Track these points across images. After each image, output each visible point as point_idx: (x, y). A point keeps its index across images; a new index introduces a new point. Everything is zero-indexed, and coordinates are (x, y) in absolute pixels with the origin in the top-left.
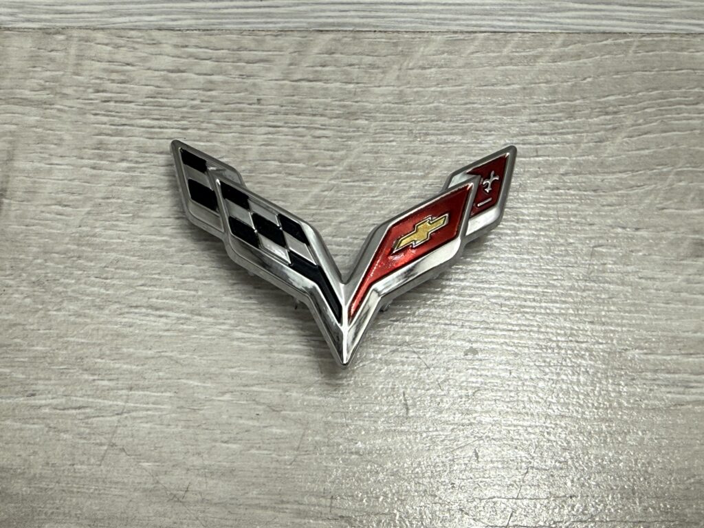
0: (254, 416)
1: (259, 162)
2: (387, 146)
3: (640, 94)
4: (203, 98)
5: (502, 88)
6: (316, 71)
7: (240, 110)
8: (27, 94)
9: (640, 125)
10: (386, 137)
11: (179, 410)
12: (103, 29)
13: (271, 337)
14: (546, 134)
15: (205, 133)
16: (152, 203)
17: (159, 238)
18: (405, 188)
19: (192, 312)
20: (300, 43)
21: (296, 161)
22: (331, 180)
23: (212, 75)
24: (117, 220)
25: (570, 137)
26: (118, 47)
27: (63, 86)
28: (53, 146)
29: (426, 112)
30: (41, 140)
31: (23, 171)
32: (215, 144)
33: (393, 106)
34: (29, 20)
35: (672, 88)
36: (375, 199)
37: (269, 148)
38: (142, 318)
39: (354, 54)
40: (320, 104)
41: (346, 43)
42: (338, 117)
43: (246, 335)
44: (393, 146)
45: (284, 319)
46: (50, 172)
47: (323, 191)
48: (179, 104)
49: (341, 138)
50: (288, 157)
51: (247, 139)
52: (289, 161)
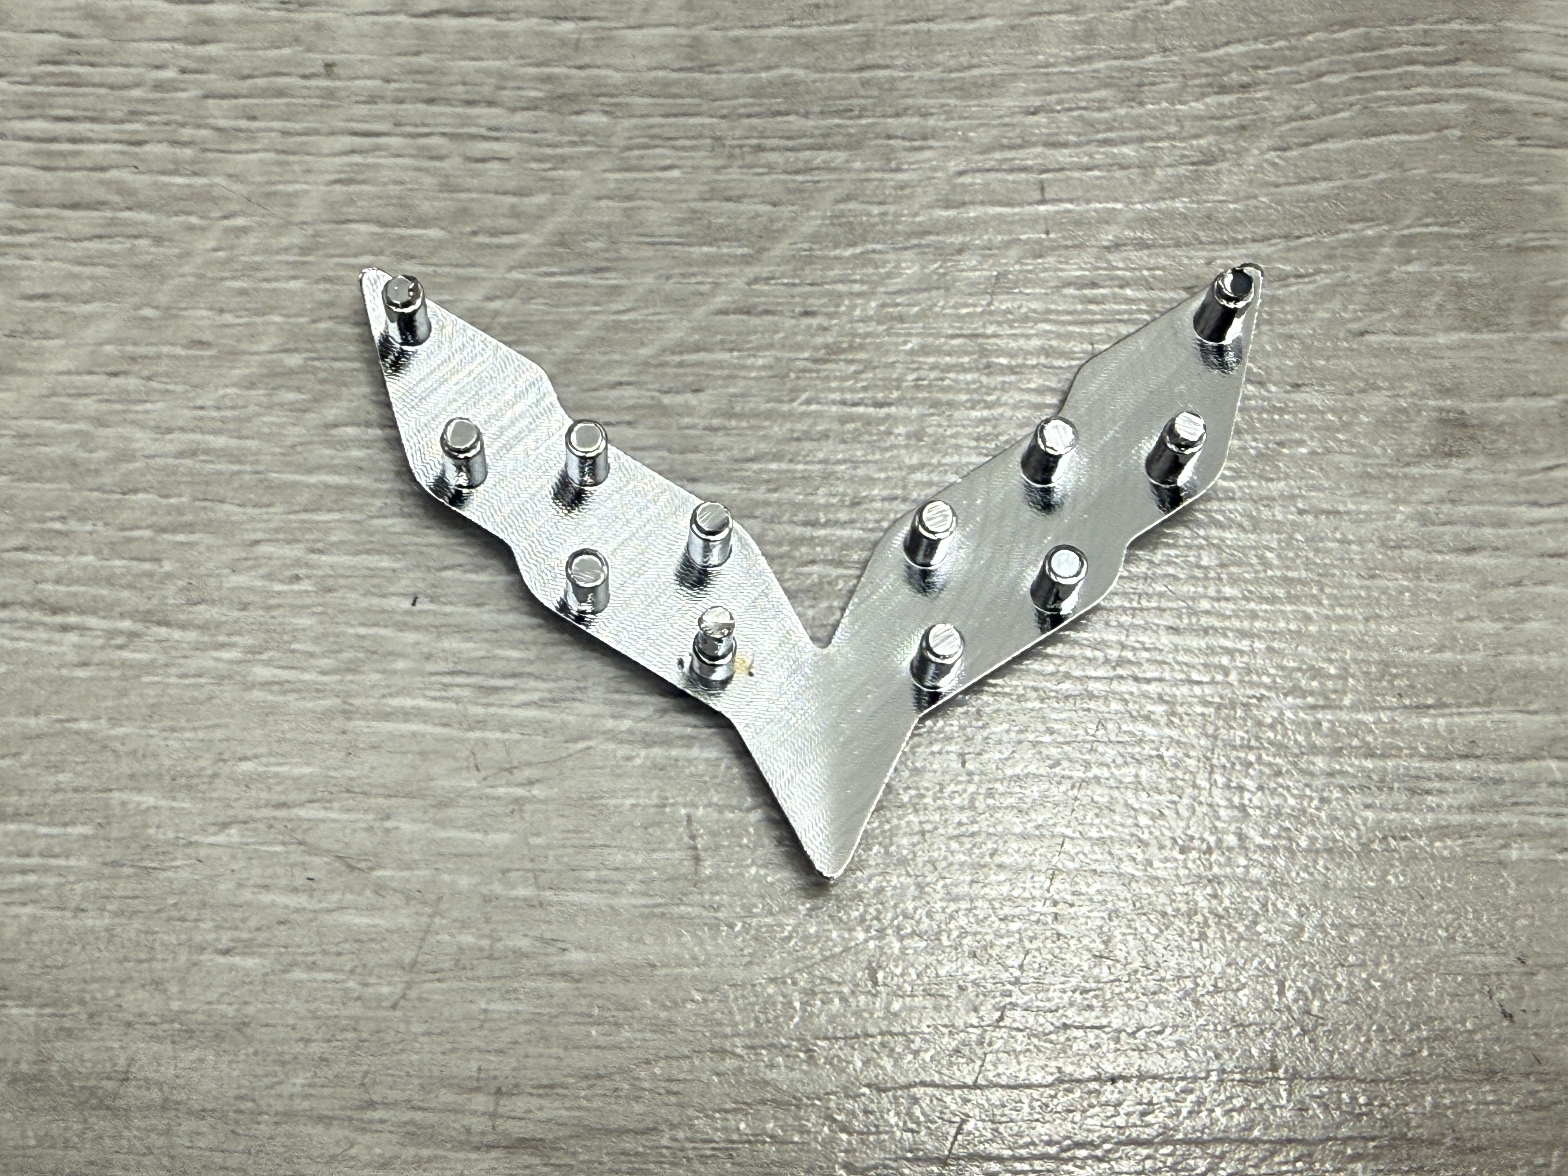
0: (300, 881)
2: (658, 180)
3: (1310, 38)
4: (184, 63)
5: (956, 26)
7: (280, 93)
9: (1308, 117)
10: (654, 157)
11: (107, 871)
13: (349, 677)
14: (1065, 145)
15: (188, 153)
17: (64, 427)
18: (703, 288)
21: (422, 222)
22: (511, 269)
25: (1128, 151)
29: (758, 91)
32: (217, 180)
33: (675, 75)
35: (1392, 22)
36: (625, 317)
37: (352, 188)
38: (16, 633)
40: (488, 73)
42: (533, 106)
43: (285, 675)
44: (670, 181)
47: (490, 299)
48: (124, 80)
49: (540, 160)
50: (403, 213)
51: (297, 168)
52: (403, 222)
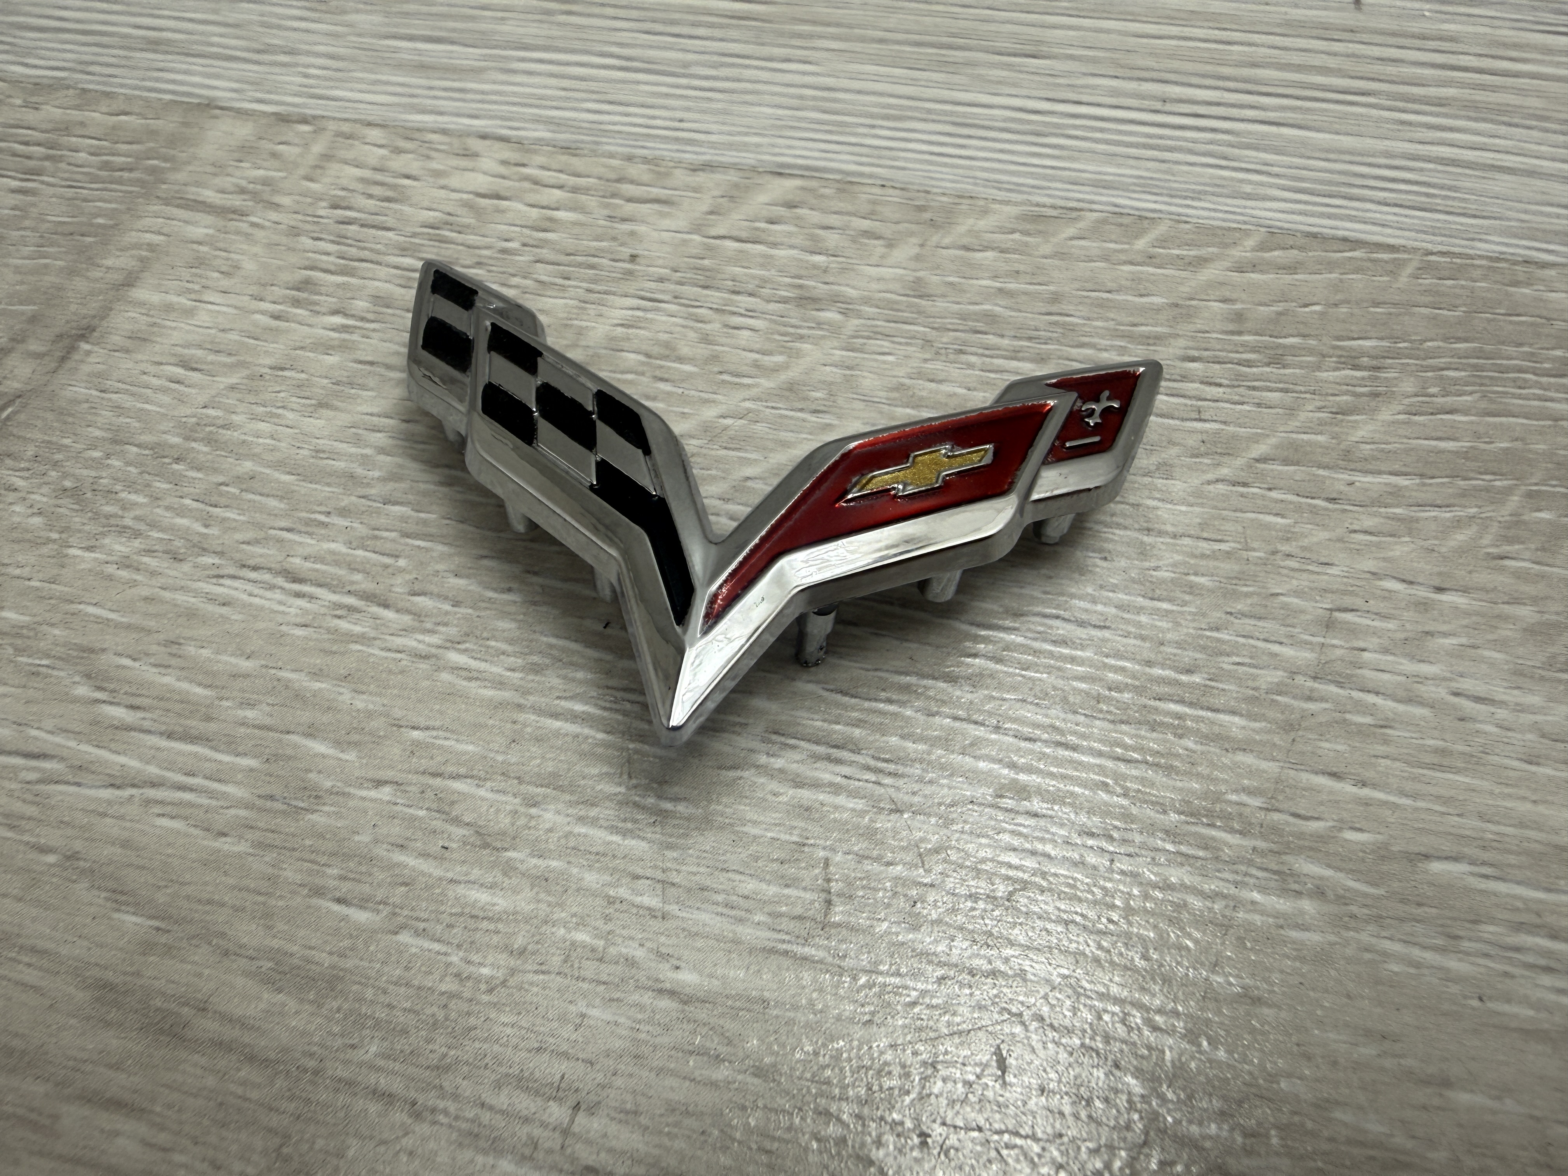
0: (435, 849)
1: (604, 351)
2: (876, 360)
4: (527, 240)
5: (1130, 298)
6: (757, 229)
7: (592, 267)
8: (209, 195)
10: (875, 345)
11: (259, 802)
12: (383, 126)
13: (531, 677)
14: (1220, 385)
16: (363, 387)
17: (354, 450)
19: (369, 597)
20: (736, 186)
21: (680, 359)
22: (744, 400)
23: (557, 209)
24: (283, 407)
26: (398, 151)
27: (275, 191)
28: (216, 275)
29: (964, 317)
30: (200, 262)
31: (142, 304)
37: (630, 331)
38: (256, 591)
39: (835, 213)
40: (753, 277)
41: (822, 196)
42: (784, 301)
43: (476, 665)
44: (884, 362)
45: (574, 646)
46: (190, 313)
47: (724, 417)
49: (783, 335)
50: (667, 353)
51: (592, 312)
52: (666, 357)
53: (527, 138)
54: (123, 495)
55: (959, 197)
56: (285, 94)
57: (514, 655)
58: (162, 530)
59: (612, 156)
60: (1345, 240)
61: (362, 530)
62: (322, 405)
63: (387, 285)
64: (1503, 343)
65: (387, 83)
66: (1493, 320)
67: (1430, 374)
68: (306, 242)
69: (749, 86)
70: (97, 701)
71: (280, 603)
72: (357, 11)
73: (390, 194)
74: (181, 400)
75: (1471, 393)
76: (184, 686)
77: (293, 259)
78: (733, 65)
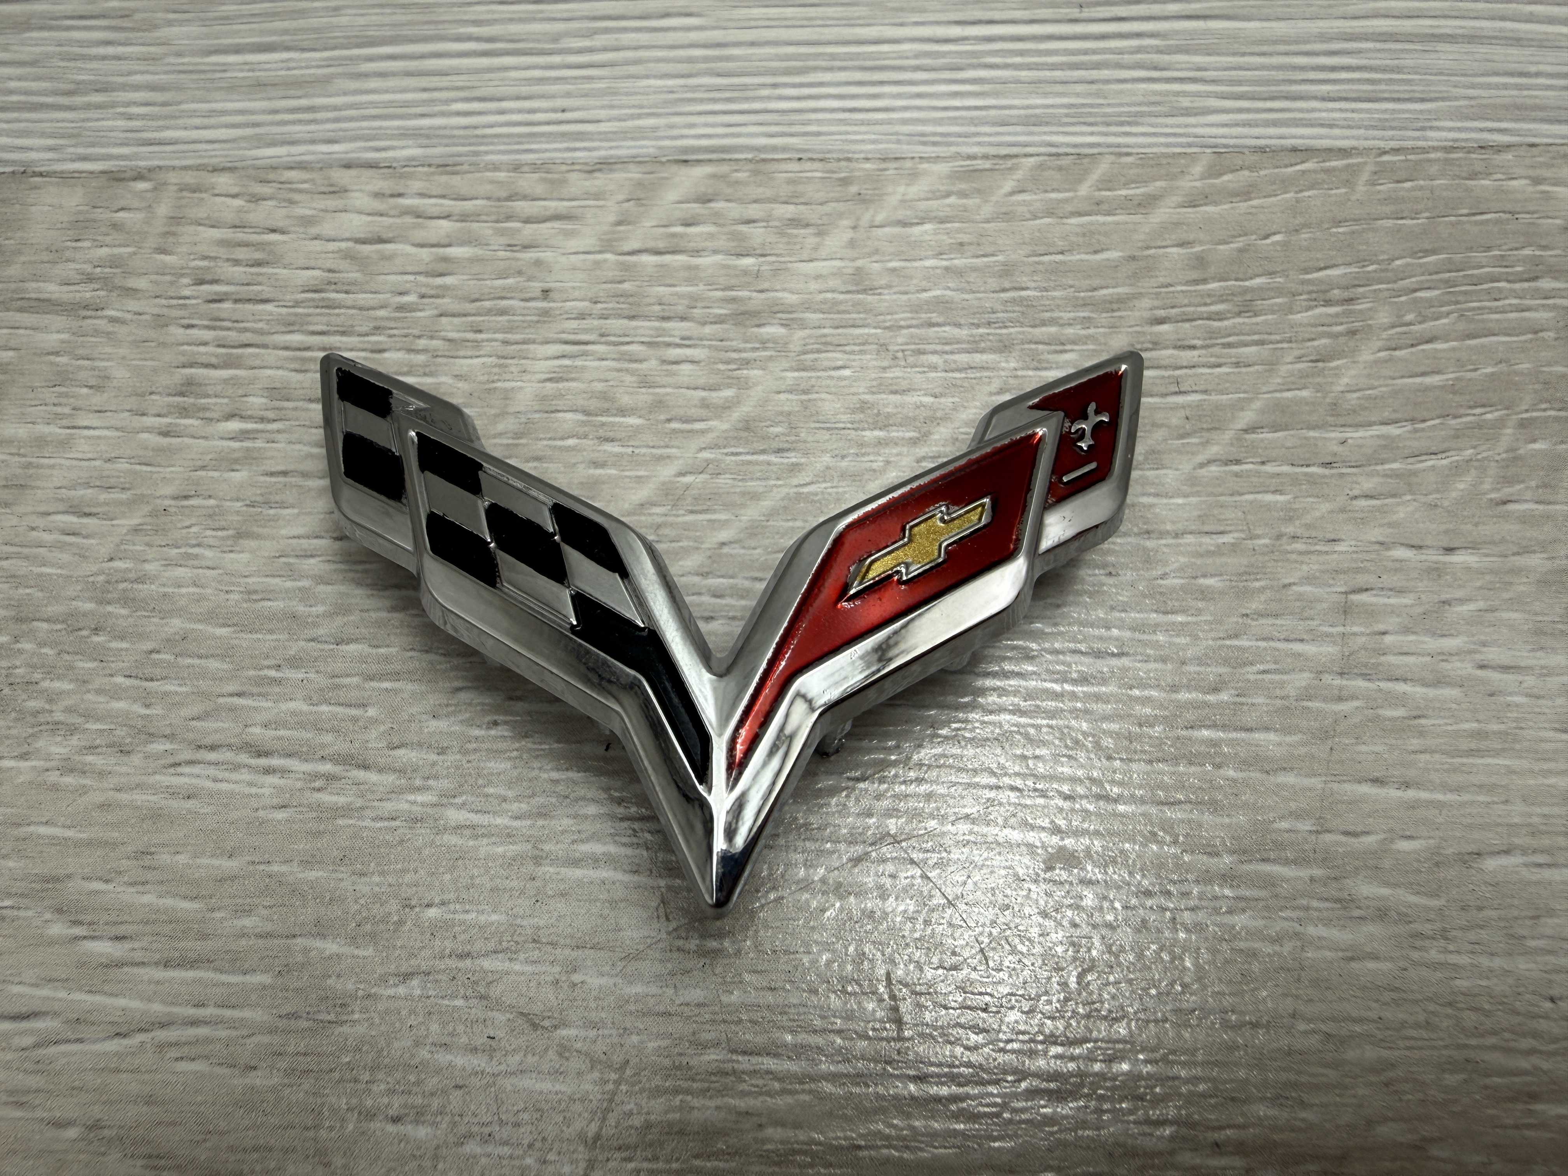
1: (537, 416)
6: (674, 235)
8: (52, 290)
12: (231, 170)
16: (283, 505)
19: (346, 760)
20: (640, 184)
23: (450, 245)
24: (199, 545)
26: (256, 199)
27: (127, 274)
28: (85, 390)
30: (62, 378)
31: (9, 442)
34: (85, 158)
39: (755, 201)
41: (737, 182)
45: (576, 776)
46: (65, 444)
53: (395, 159)
54: (46, 684)
55: (884, 160)
56: (108, 145)
57: (518, 798)
58: (99, 719)
59: (496, 168)
60: (1295, 150)
61: (323, 681)
62: (240, 535)
63: (280, 372)
64: (1471, 249)
65: (224, 113)
66: (1459, 223)
67: (1403, 299)
68: (177, 332)
69: (630, 54)
70: (77, 938)
71: (251, 784)
72: (170, 23)
73: (258, 255)
74: (83, 555)
75: (1448, 314)
76: (169, 902)
77: (168, 357)
78: (607, 31)
